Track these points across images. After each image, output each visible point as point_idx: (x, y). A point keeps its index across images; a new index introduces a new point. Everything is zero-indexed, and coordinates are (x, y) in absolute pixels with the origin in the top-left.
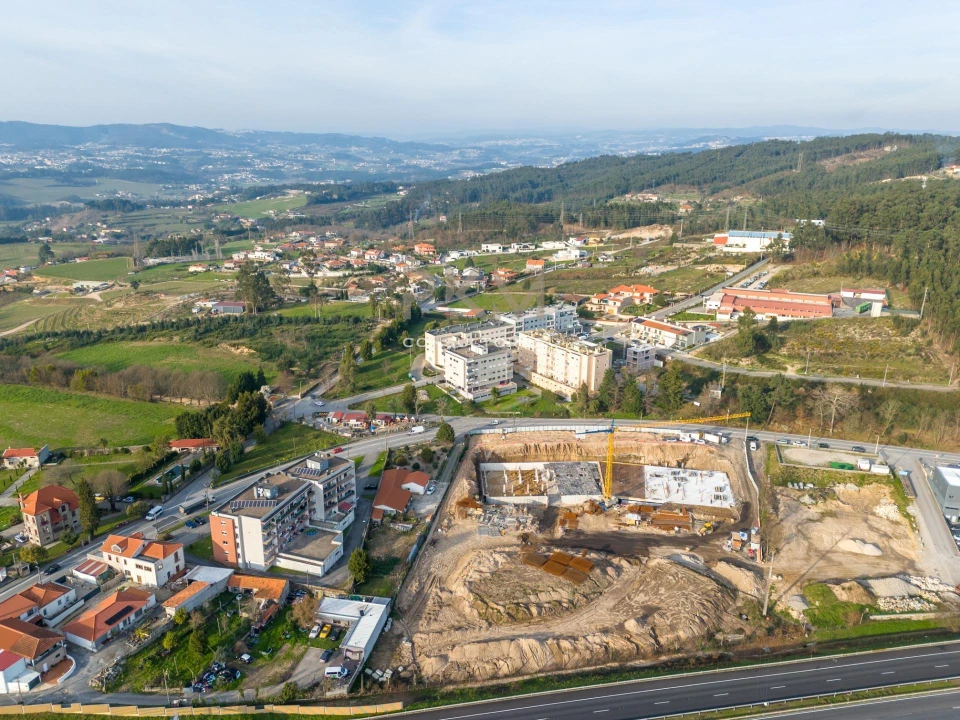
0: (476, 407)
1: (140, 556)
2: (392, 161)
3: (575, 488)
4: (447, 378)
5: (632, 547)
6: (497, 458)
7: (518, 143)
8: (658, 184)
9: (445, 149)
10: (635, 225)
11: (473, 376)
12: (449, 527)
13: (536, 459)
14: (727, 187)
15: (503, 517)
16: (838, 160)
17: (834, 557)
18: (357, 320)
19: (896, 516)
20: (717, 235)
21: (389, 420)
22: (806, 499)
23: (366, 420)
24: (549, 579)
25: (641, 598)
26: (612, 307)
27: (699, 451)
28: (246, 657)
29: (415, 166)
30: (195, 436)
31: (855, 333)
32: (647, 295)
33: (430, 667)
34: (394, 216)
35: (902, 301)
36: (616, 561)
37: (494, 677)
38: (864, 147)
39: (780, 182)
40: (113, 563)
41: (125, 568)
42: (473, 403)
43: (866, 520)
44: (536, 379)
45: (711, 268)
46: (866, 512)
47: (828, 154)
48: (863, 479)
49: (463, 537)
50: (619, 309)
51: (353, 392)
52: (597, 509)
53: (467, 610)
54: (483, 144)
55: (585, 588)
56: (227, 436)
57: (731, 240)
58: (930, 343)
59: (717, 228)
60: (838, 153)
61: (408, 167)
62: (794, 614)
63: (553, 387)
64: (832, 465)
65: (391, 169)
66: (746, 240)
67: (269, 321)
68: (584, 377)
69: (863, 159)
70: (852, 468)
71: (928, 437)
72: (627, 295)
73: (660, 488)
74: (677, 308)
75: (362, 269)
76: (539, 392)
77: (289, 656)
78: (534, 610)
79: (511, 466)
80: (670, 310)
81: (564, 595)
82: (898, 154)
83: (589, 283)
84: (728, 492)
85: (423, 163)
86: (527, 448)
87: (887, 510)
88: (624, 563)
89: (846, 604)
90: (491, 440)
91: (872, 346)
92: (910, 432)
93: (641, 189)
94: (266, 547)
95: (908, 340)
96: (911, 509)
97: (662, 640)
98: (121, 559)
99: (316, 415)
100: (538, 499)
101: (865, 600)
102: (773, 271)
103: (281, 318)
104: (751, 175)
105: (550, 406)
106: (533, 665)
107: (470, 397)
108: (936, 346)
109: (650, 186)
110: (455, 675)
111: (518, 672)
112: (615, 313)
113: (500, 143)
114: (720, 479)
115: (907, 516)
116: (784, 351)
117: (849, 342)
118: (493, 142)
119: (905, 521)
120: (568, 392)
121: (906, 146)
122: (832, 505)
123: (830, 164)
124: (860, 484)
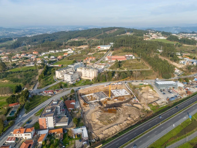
0: (74, 85)
1: (25, 132)
2: (6, 33)
3: (102, 97)
4: (65, 80)
5: (119, 105)
6: (84, 94)
7: (37, 28)
8: (77, 37)
9: (20, 30)
10: (80, 45)
11: (72, 79)
12: (85, 109)
13: (91, 93)
14: (90, 37)
15: (93, 105)
16: (108, 32)
17: (148, 99)
18: (33, 70)
19: (152, 91)
20: (98, 47)
21: (57, 91)
22: (139, 91)
23: (53, 91)
24: (111, 114)
25: (127, 113)
26: (88, 62)
27: (118, 86)
28: (64, 146)
29: (13, 34)
30: (13, 103)
31: (132, 62)
32: (94, 59)
33: (101, 136)
36: (118, 108)
37: (113, 134)
38: (112, 30)
39: (100, 36)
40: (17, 136)
41: (21, 136)
42: (73, 84)
43: (149, 92)
44: (82, 77)
45: (101, 53)
46: (148, 91)
47: (106, 31)
48: (145, 86)
49: (89, 111)
50: (90, 62)
51: (45, 86)
52: (109, 99)
53: (100, 124)
54: (29, 28)
55: (117, 114)
56: (24, 101)
57: (101, 47)
58: (143, 62)
59: (98, 45)
60: (108, 31)
61: (10, 34)
62: (149, 110)
63: (87, 78)
64: (140, 84)
65: (6, 35)
66: (104, 47)
67: (8, 73)
69: (112, 32)
70: (143, 84)
71: (150, 77)
72: (90, 59)
73: (116, 94)
74: (100, 60)
75: (22, 58)
76: (85, 80)
77: (72, 143)
78: (112, 120)
79: (87, 95)
81: (115, 116)
82: (118, 31)
83: (80, 57)
84: (127, 92)
85: (15, 33)
86: (89, 91)
87: (151, 90)
88: (120, 108)
89: (155, 106)
90: (81, 91)
91: (135, 64)
92: (148, 77)
93: (74, 38)
95: (140, 62)
96: (154, 89)
97: (135, 119)
98: (20, 134)
99: (40, 93)
100: (96, 100)
101: (157, 105)
102: (112, 53)
103: (12, 72)
104: (94, 35)
105: (88, 82)
106: (118, 130)
107: (72, 83)
108: (144, 63)
109: (76, 37)
110: (106, 136)
111: (116, 132)
112: (89, 63)
113: (33, 28)
114: (124, 90)
115: (154, 90)
116: (123, 66)
117: (132, 64)
118: (31, 28)
119: (154, 91)
120: (91, 79)
121: (118, 29)
122: (143, 91)
124: (145, 87)
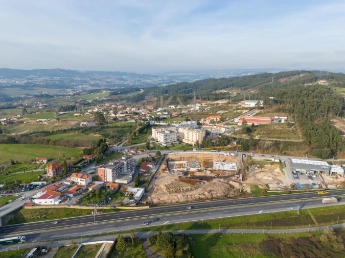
0: (167, 148)
1: (81, 178)
2: (138, 81)
3: (194, 167)
4: (158, 140)
5: (208, 179)
6: (173, 160)
7: (182, 74)
8: (227, 87)
9: (156, 77)
10: (217, 99)
11: (166, 139)
12: (160, 175)
13: (184, 160)
14: (249, 88)
15: (174, 173)
16: (285, 79)
17: (261, 180)
18: (131, 127)
20: (242, 102)
21: (142, 151)
22: (257, 168)
23: (136, 151)
24: (186, 184)
25: (209, 188)
26: (207, 122)
27: (229, 158)
28: (110, 199)
29: (146, 83)
30: (89, 154)
31: (276, 127)
32: (218, 119)
33: (155, 201)
34: (140, 98)
35: (290, 119)
36: (203, 181)
37: (171, 203)
38: (294, 75)
39: (266, 86)
40: (74, 180)
41: (77, 181)
42: (166, 147)
43: (271, 173)
44: (184, 141)
45: (239, 111)
46: (271, 171)
47: (282, 77)
48: (272, 163)
49: (163, 177)
50: (210, 123)
51: (131, 144)
52: (199, 171)
53: (165, 191)
54: (169, 75)
55: (195, 186)
56: (98, 154)
57: (246, 103)
58: (297, 129)
59: (243, 100)
60: (285, 77)
61: (143, 82)
62: (248, 191)
63: (189, 143)
64: (264, 160)
65: (138, 84)
66: (250, 103)
67: (104, 127)
68: (198, 139)
69: (293, 78)
70: (270, 160)
71: (292, 153)
72: (212, 118)
73: (217, 166)
74: (227, 122)
75: (131, 113)
76: (185, 144)
77: (120, 199)
78: (182, 190)
79: (177, 162)
80: (224, 123)
81: (189, 187)
82: (304, 77)
83: (202, 116)
84: (236, 167)
85: (149, 81)
86: (181, 158)
87: (278, 170)
88: (206, 182)
89: (261, 189)
90: (171, 155)
91: (280, 131)
92: (287, 152)
93: (221, 89)
94: (113, 176)
95: (291, 129)
96: (283, 170)
97: (214, 196)
98: (76, 178)
99: (122, 150)
100: (183, 169)
101: (266, 188)
102: (257, 111)
103: (108, 127)
104: (257, 84)
105: (188, 147)
106: (181, 201)
107: (165, 145)
108: (298, 130)
110: (161, 202)
111: (177, 202)
112: (208, 123)
113: (175, 74)
114: (234, 164)
115: (282, 171)
116: (256, 132)
117: (275, 129)
118: (173, 74)
119: (281, 172)
120: (193, 143)
121: (307, 74)
122: (263, 169)
123: (282, 80)
124: (271, 165)
